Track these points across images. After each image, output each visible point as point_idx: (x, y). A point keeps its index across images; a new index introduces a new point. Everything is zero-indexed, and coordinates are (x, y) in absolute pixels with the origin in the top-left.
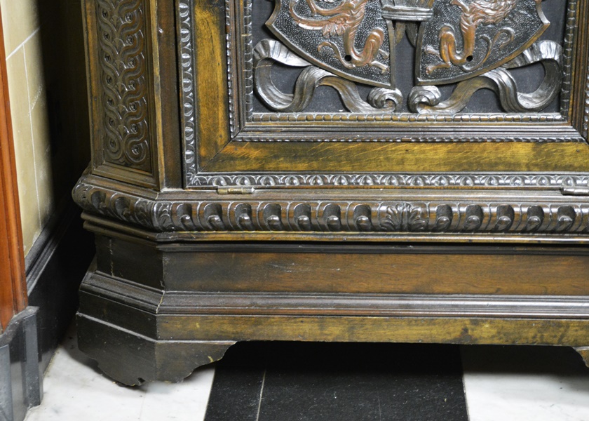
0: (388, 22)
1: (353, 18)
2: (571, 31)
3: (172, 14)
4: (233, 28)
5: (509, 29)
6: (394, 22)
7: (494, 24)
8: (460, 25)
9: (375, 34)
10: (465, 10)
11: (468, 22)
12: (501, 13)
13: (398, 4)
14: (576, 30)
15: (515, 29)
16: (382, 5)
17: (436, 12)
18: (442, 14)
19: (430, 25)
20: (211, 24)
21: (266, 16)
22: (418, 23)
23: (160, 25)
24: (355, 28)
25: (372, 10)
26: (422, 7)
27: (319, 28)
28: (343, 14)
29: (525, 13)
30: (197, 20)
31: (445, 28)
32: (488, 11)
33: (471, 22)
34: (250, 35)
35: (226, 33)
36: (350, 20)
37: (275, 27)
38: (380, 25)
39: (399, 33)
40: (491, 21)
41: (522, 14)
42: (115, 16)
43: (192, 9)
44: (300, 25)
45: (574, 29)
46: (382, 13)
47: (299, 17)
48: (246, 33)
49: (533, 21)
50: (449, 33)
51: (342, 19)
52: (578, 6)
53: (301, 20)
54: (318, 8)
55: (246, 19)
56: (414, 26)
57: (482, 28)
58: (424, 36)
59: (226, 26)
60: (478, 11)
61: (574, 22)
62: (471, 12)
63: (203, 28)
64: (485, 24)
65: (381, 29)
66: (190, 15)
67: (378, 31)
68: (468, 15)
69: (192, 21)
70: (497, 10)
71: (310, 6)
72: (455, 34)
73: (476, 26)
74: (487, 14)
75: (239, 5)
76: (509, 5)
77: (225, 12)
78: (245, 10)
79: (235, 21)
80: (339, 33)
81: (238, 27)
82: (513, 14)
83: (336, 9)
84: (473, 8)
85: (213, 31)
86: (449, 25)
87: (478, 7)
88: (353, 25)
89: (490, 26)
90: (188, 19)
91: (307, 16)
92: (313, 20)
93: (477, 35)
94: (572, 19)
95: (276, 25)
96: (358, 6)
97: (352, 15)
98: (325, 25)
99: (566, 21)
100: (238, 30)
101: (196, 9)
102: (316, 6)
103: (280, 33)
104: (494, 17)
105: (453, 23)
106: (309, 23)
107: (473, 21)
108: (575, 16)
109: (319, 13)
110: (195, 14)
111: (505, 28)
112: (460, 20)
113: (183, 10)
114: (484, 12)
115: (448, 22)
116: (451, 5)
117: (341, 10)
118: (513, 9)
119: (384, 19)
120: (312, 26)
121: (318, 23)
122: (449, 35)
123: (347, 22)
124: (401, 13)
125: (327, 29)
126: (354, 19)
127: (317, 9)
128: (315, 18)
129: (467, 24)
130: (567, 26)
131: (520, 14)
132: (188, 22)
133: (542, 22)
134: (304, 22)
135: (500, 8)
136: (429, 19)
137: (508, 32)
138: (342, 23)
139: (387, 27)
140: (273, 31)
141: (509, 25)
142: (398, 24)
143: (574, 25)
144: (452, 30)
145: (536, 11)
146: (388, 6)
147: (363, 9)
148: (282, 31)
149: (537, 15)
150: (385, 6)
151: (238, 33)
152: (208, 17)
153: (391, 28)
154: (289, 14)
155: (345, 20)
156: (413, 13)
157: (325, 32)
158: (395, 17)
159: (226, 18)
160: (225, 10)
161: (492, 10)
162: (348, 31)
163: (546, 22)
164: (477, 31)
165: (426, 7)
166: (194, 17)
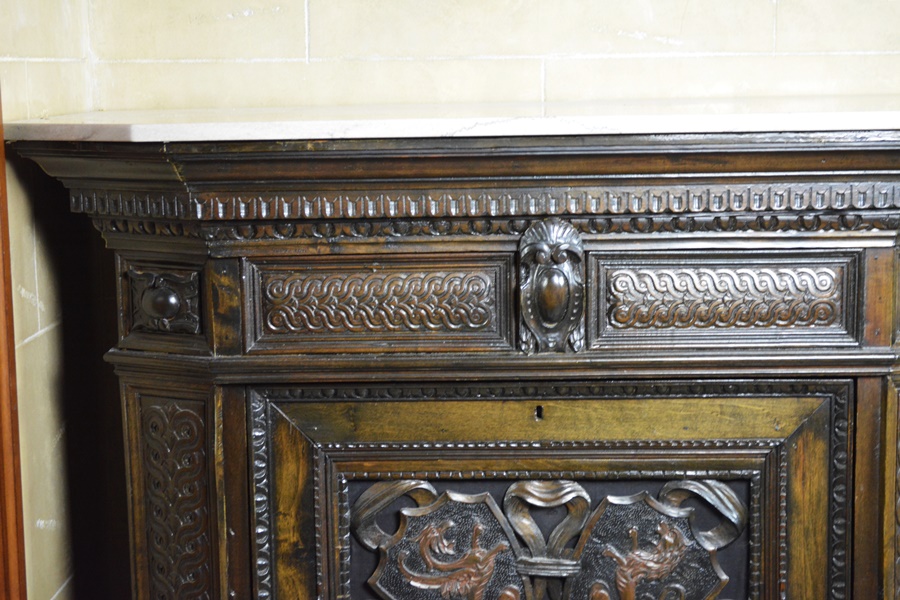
0: (524, 578)
1: (479, 573)
2: (756, 589)
3: (248, 572)
4: (325, 588)
5: (678, 586)
6: (532, 578)
7: (658, 580)
8: (615, 582)
9: (509, 593)
10: (622, 563)
11: (626, 578)
12: (666, 567)
13: (536, 556)
14: (762, 588)
15: (686, 587)
16: (516, 557)
17: (585, 566)
18: (592, 568)
19: (577, 582)
20: (297, 583)
21: (368, 571)
22: (563, 579)
23: (231, 586)
24: (483, 587)
25: (503, 563)
26: (567, 559)
27: (436, 587)
28: (466, 569)
29: (697, 565)
30: (280, 578)
31: (597, 586)
32: (651, 564)
33: (630, 578)
34: (348, 596)
35: (317, 595)
36: (475, 576)
37: (379, 586)
38: (514, 582)
39: (539, 592)
40: (655, 576)
41: (693, 568)
42: (174, 572)
43: (273, 564)
44: (413, 583)
45: (759, 586)
46: (516, 567)
47: (411, 572)
48: (343, 593)
49: (707, 576)
50: (603, 591)
51: (465, 575)
52: (762, 557)
53: (414, 577)
54: (435, 561)
55: (342, 576)
56: (559, 583)
57: (643, 586)
58: (571, 595)
59: (317, 585)
60: (638, 565)
61: (759, 577)
62: (628, 566)
63: (287, 588)
64: (648, 581)
65: (515, 587)
66: (270, 573)
67: (512, 590)
68: (625, 569)
69: (274, 581)
70: (662, 563)
71: (425, 559)
72: (609, 594)
73: (636, 583)
74: (649, 568)
75: (334, 559)
76: (676, 557)
77: (315, 569)
78: (342, 565)
79: (329, 579)
80: (461, 592)
81: (332, 588)
82: (681, 568)
83: (458, 563)
84: (631, 561)
85: (300, 593)
86: (601, 581)
87: (638, 559)
88: (480, 582)
89: (653, 583)
90: (268, 578)
91: (421, 571)
92: (429, 576)
93: (637, 595)
94: (757, 573)
95: (381, 583)
96: (486, 559)
97: (478, 569)
98: (444, 583)
99: (749, 576)
100: (333, 591)
101: (278, 565)
102: (433, 559)
103: (387, 593)
104: (658, 571)
105: (607, 579)
106: (423, 581)
107: (632, 577)
108: (759, 569)
109: (436, 567)
110: (277, 570)
111: (672, 585)
112: (616, 575)
113: (262, 567)
114: (645, 566)
115: (600, 577)
116: (603, 557)
117: (464, 564)
118: (682, 561)
119: (520, 575)
120: (427, 583)
121: (435, 580)
122: (603, 595)
123: (473, 579)
124: (541, 567)
125: (447, 588)
126: (482, 575)
127: (434, 563)
128: (431, 574)
129: (624, 581)
130: (751, 582)
131: (690, 567)
132: (268, 581)
133: (718, 578)
134: (417, 579)
135: (666, 560)
136: (575, 574)
137: (677, 590)
138: (465, 580)
139: (523, 584)
140: (377, 591)
141: (677, 582)
142: (537, 581)
143: (759, 580)
144: (605, 588)
145: (711, 564)
146: (524, 558)
147: (492, 561)
148: (389, 590)
149: (712, 568)
150: (520, 558)
151: (332, 594)
152: (295, 574)
153: (529, 587)
154: (398, 569)
155: (470, 577)
156: (555, 567)
157: (444, 591)
158: (533, 572)
159: (317, 576)
160: (316, 566)
161: (656, 563)
162: (474, 590)
163: (724, 577)
164: (638, 589)
165: (572, 559)
166: (277, 575)
